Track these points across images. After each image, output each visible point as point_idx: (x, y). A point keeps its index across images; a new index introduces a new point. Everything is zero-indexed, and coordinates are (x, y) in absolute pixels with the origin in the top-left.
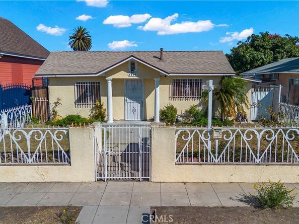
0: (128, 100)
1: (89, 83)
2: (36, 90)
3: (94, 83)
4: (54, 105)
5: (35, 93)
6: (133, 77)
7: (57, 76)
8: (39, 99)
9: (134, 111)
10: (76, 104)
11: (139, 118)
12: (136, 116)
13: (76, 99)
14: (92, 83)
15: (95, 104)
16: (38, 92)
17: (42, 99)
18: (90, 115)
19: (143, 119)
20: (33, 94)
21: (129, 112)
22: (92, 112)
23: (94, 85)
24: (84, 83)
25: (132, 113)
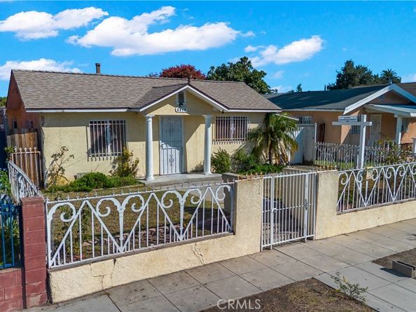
0: (164, 146)
1: (110, 122)
2: (17, 136)
3: (118, 122)
4: (53, 159)
5: (13, 140)
6: (183, 113)
7: (66, 111)
8: (23, 151)
9: (171, 161)
10: (89, 156)
11: (178, 171)
12: (174, 169)
13: (90, 147)
14: (114, 122)
15: (119, 154)
16: (20, 138)
17: (29, 150)
18: (110, 172)
19: (183, 171)
20: (9, 142)
21: (166, 163)
22: (114, 167)
23: (118, 126)
24: (103, 122)
25: (169, 164)
